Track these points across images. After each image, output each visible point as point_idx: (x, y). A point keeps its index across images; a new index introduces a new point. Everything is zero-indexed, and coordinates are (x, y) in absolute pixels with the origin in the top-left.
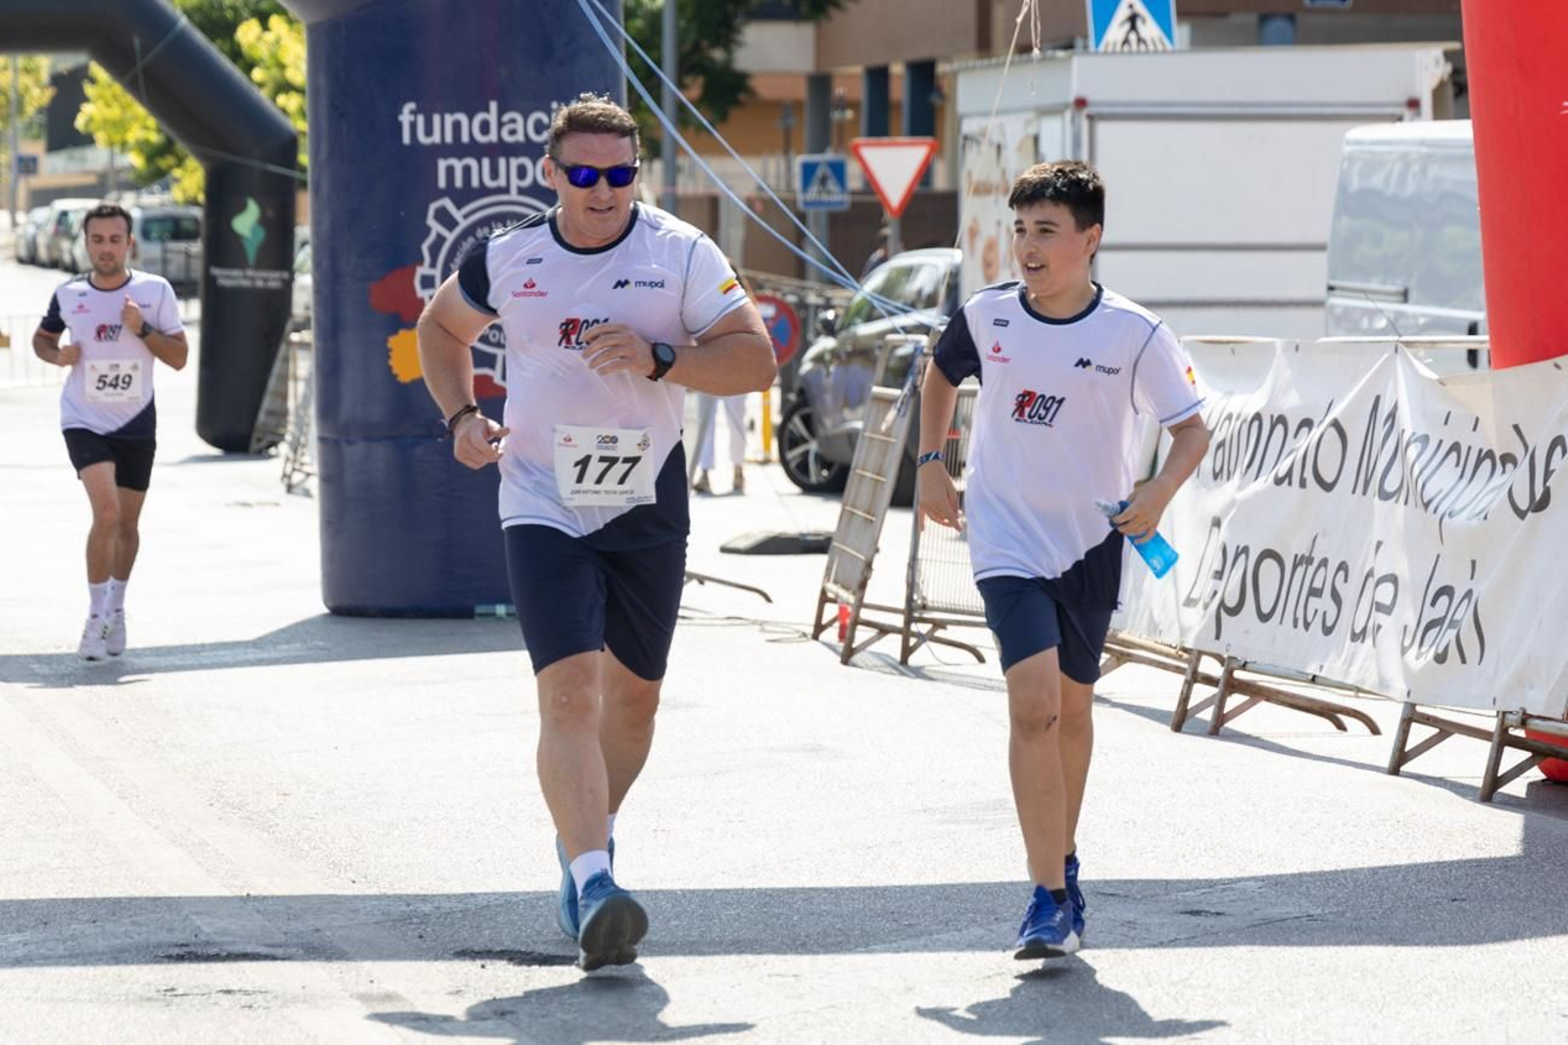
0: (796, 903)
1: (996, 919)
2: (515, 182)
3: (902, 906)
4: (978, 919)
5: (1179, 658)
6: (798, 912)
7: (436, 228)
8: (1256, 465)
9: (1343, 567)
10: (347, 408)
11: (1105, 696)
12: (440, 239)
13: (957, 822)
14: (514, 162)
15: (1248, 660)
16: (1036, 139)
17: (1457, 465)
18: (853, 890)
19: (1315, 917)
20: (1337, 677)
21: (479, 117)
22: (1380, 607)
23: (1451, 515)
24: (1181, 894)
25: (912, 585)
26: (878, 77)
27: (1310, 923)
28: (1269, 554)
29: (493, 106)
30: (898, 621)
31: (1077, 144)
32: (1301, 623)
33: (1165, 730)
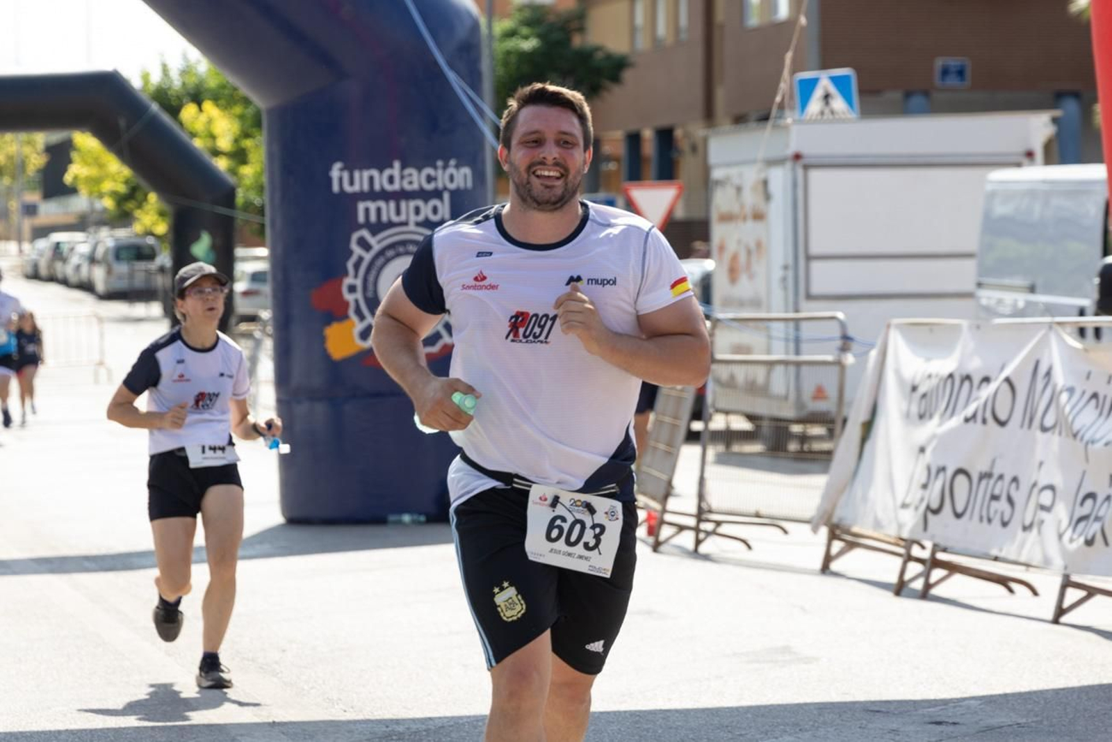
0: (658, 721)
1: (800, 730)
2: (413, 218)
3: (733, 722)
4: (788, 730)
5: (898, 545)
6: (661, 727)
7: (357, 251)
8: (951, 410)
9: (1015, 479)
10: (297, 378)
11: (842, 573)
12: (361, 259)
13: (758, 662)
14: (412, 204)
15: (947, 545)
16: (765, 183)
17: (1097, 407)
18: (696, 711)
19: (1022, 725)
20: (1012, 557)
21: (387, 172)
22: (1043, 508)
23: (1093, 442)
24: (926, 710)
25: (701, 496)
26: (634, 140)
27: (1020, 729)
28: (960, 471)
29: (397, 164)
30: (692, 522)
31: (795, 185)
32: (985, 520)
33: (889, 596)
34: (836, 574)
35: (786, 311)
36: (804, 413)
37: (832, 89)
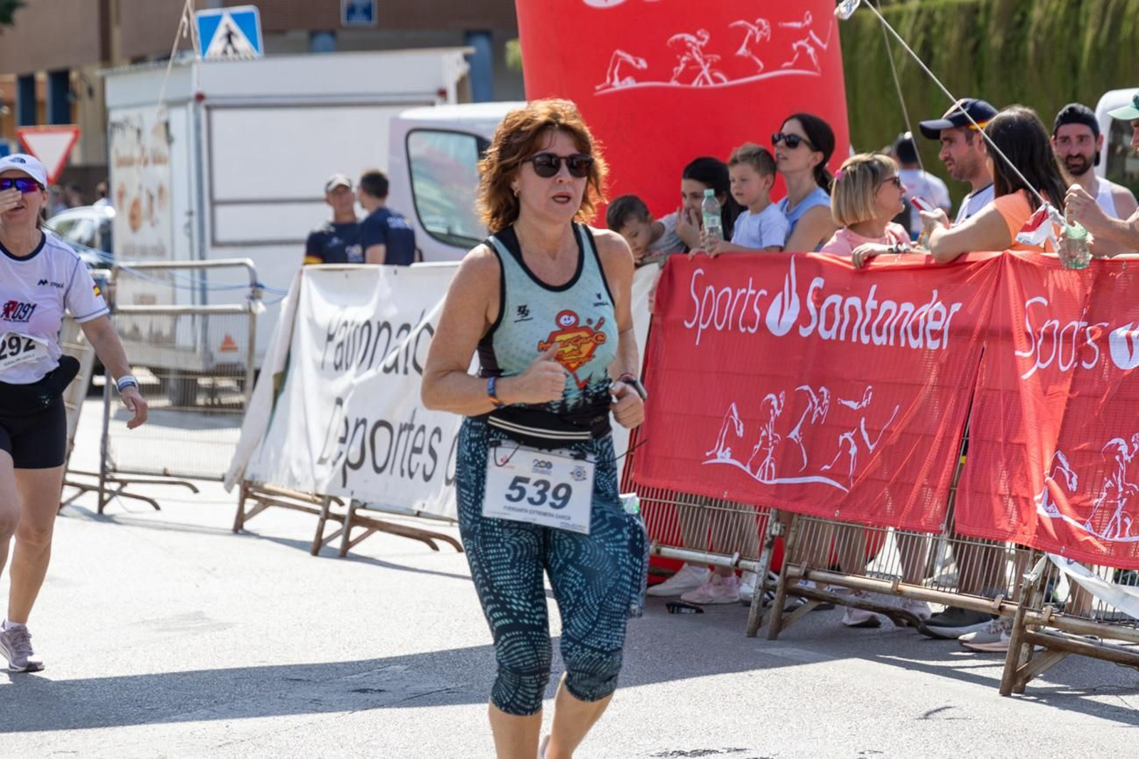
5: (315, 502)
8: (368, 359)
9: (437, 431)
11: (256, 532)
13: (168, 630)
15: (367, 501)
16: (167, 125)
19: (450, 690)
20: (435, 512)
24: (349, 677)
25: (105, 455)
26: (27, 83)
27: (448, 694)
28: (381, 423)
30: (95, 482)
31: (198, 127)
32: (406, 473)
33: (306, 555)
34: (249, 534)
35: (192, 259)
36: (212, 366)
37: (235, 28)
